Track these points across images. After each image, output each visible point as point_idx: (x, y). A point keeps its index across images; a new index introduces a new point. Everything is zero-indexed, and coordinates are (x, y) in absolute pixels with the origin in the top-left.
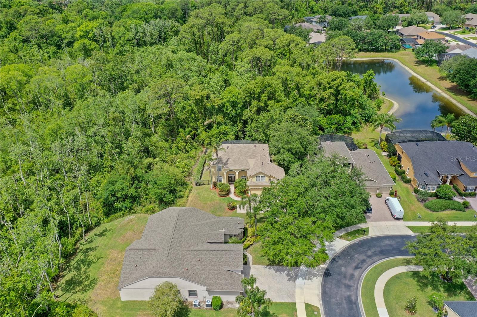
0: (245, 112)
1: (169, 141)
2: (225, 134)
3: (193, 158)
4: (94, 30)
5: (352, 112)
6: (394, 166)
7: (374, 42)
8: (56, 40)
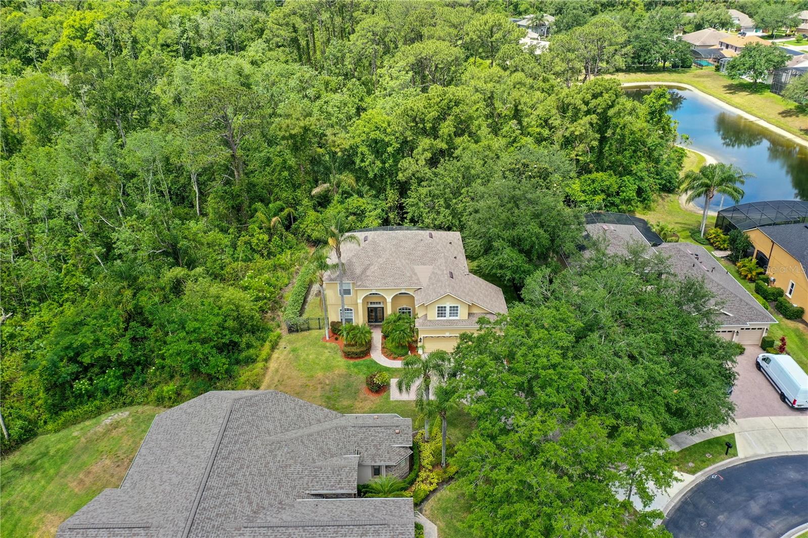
0: (404, 163)
1: (231, 230)
2: (360, 215)
3: (284, 268)
4: (97, 26)
5: (634, 168)
6: (751, 280)
7: (642, 54)
8: (22, 48)
